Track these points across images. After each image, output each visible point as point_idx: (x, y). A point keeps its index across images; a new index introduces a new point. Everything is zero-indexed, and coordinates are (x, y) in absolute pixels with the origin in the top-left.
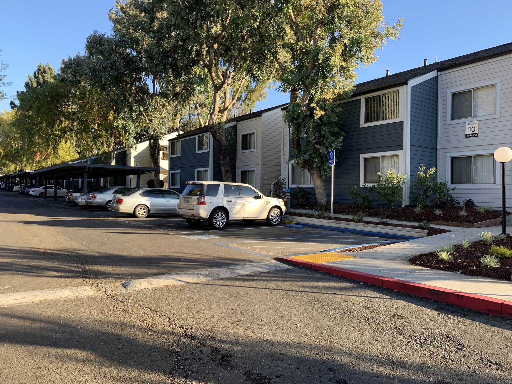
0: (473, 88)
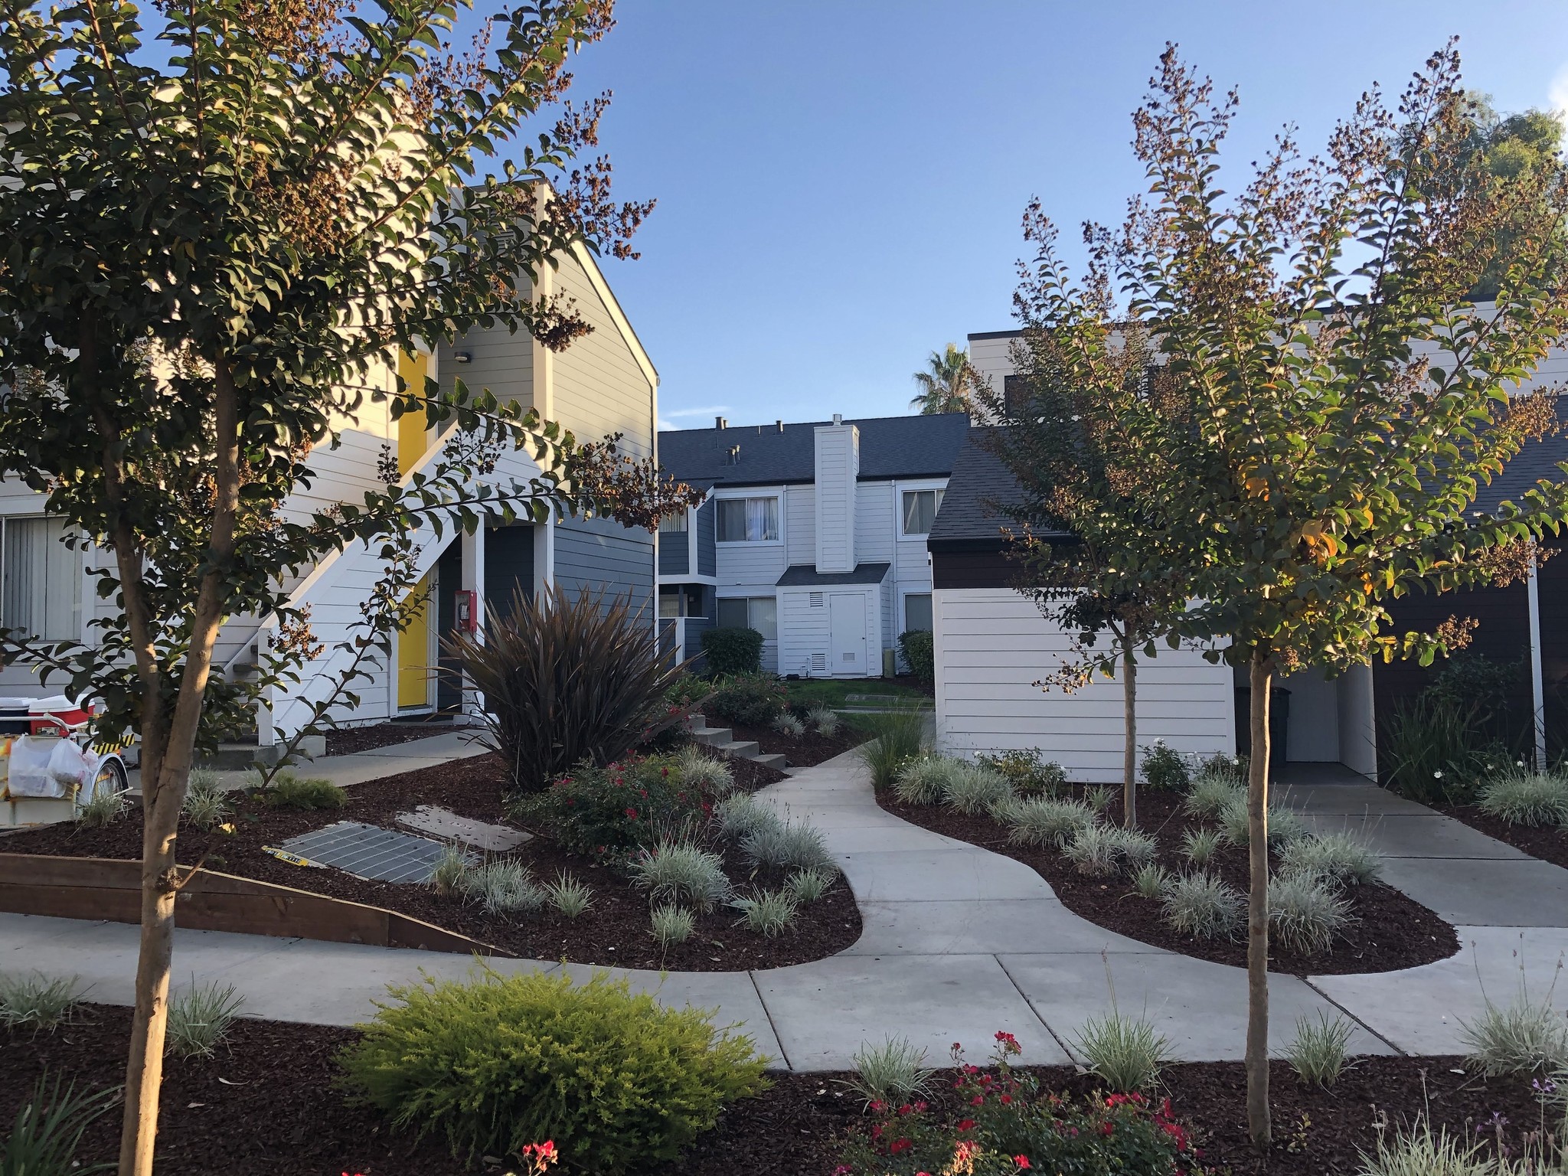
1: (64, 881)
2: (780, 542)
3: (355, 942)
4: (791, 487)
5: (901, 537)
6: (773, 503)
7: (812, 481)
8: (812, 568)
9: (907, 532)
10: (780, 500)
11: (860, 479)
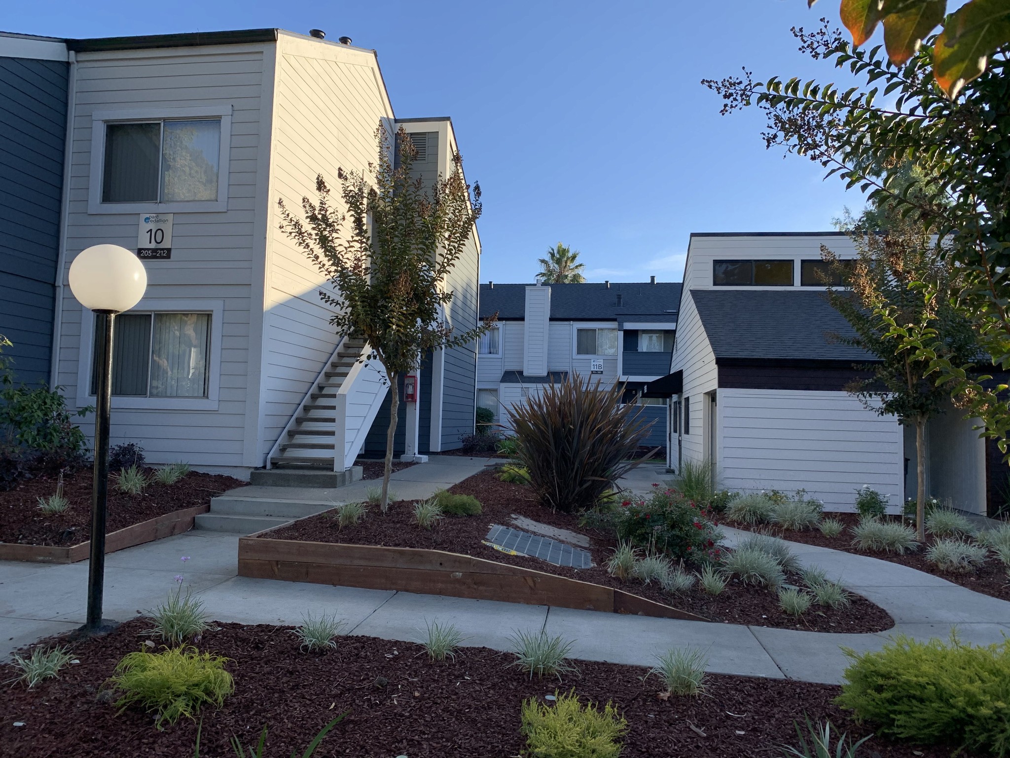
0: (165, 119)
1: (363, 563)
2: (500, 356)
3: (589, 609)
4: (508, 322)
5: (575, 356)
6: (496, 331)
7: (523, 319)
8: (521, 373)
9: (579, 353)
10: (501, 330)
11: (551, 319)
